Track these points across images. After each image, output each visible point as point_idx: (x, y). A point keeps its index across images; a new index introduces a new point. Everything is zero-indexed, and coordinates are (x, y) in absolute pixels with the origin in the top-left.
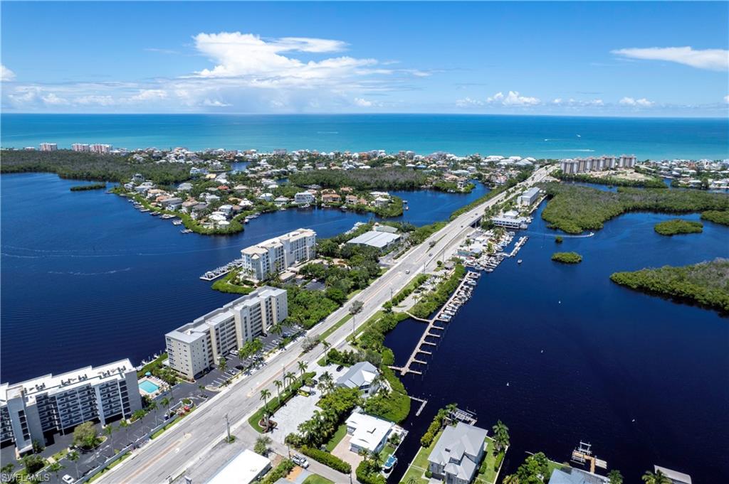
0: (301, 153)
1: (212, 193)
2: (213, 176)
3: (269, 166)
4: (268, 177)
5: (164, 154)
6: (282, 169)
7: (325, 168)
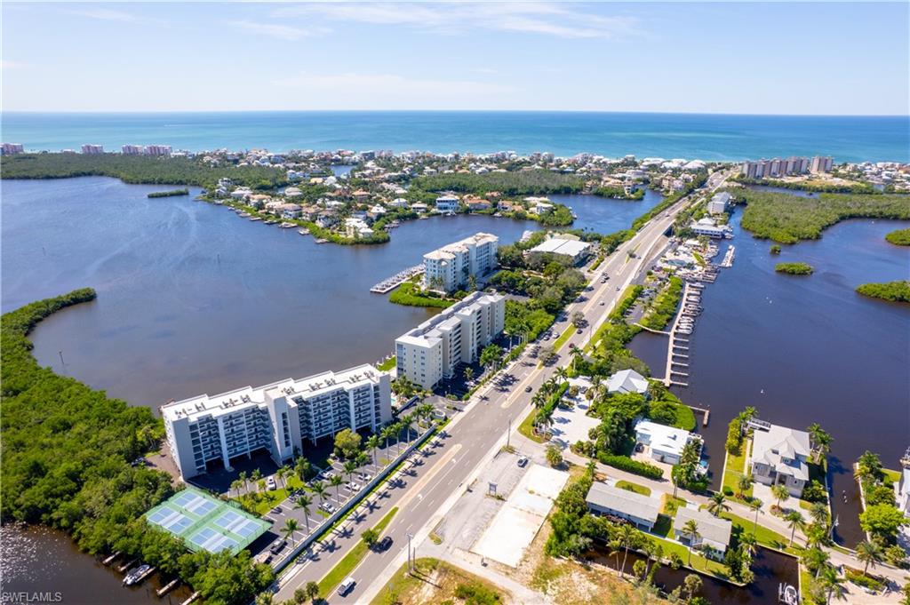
0: (411, 154)
1: (331, 199)
2: (319, 180)
3: (382, 170)
4: (388, 181)
5: (241, 156)
6: (399, 173)
7: (452, 171)
